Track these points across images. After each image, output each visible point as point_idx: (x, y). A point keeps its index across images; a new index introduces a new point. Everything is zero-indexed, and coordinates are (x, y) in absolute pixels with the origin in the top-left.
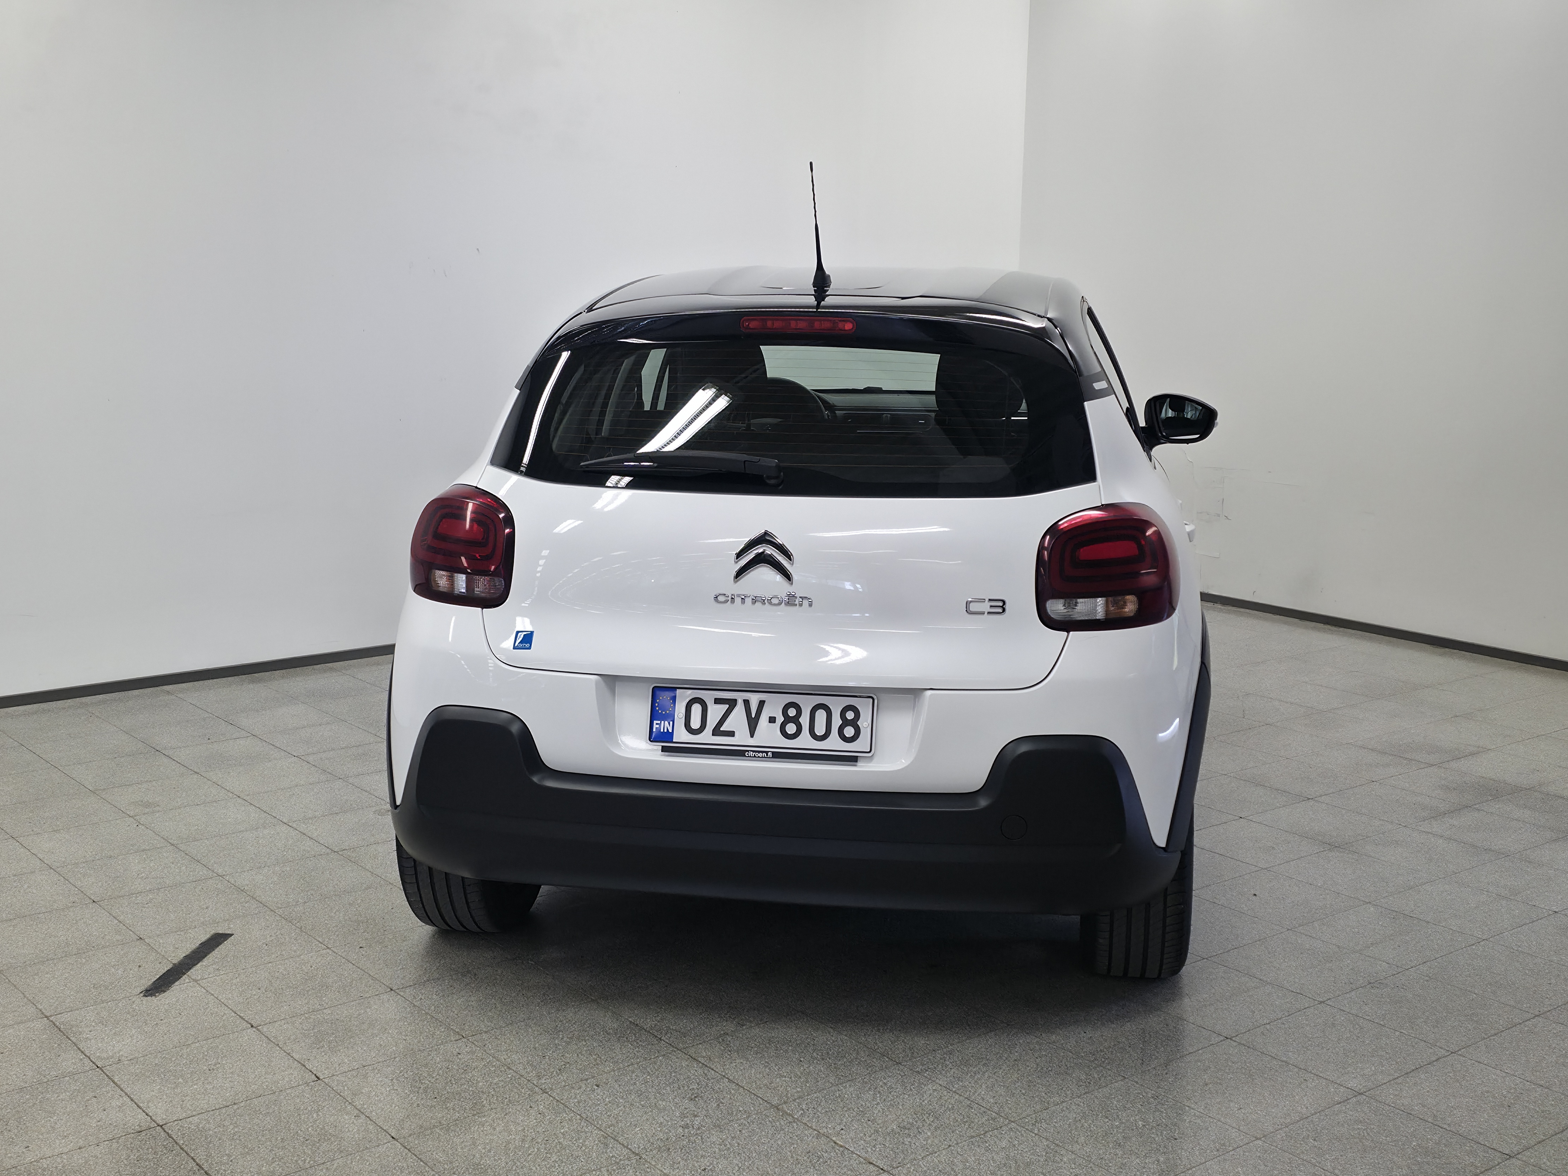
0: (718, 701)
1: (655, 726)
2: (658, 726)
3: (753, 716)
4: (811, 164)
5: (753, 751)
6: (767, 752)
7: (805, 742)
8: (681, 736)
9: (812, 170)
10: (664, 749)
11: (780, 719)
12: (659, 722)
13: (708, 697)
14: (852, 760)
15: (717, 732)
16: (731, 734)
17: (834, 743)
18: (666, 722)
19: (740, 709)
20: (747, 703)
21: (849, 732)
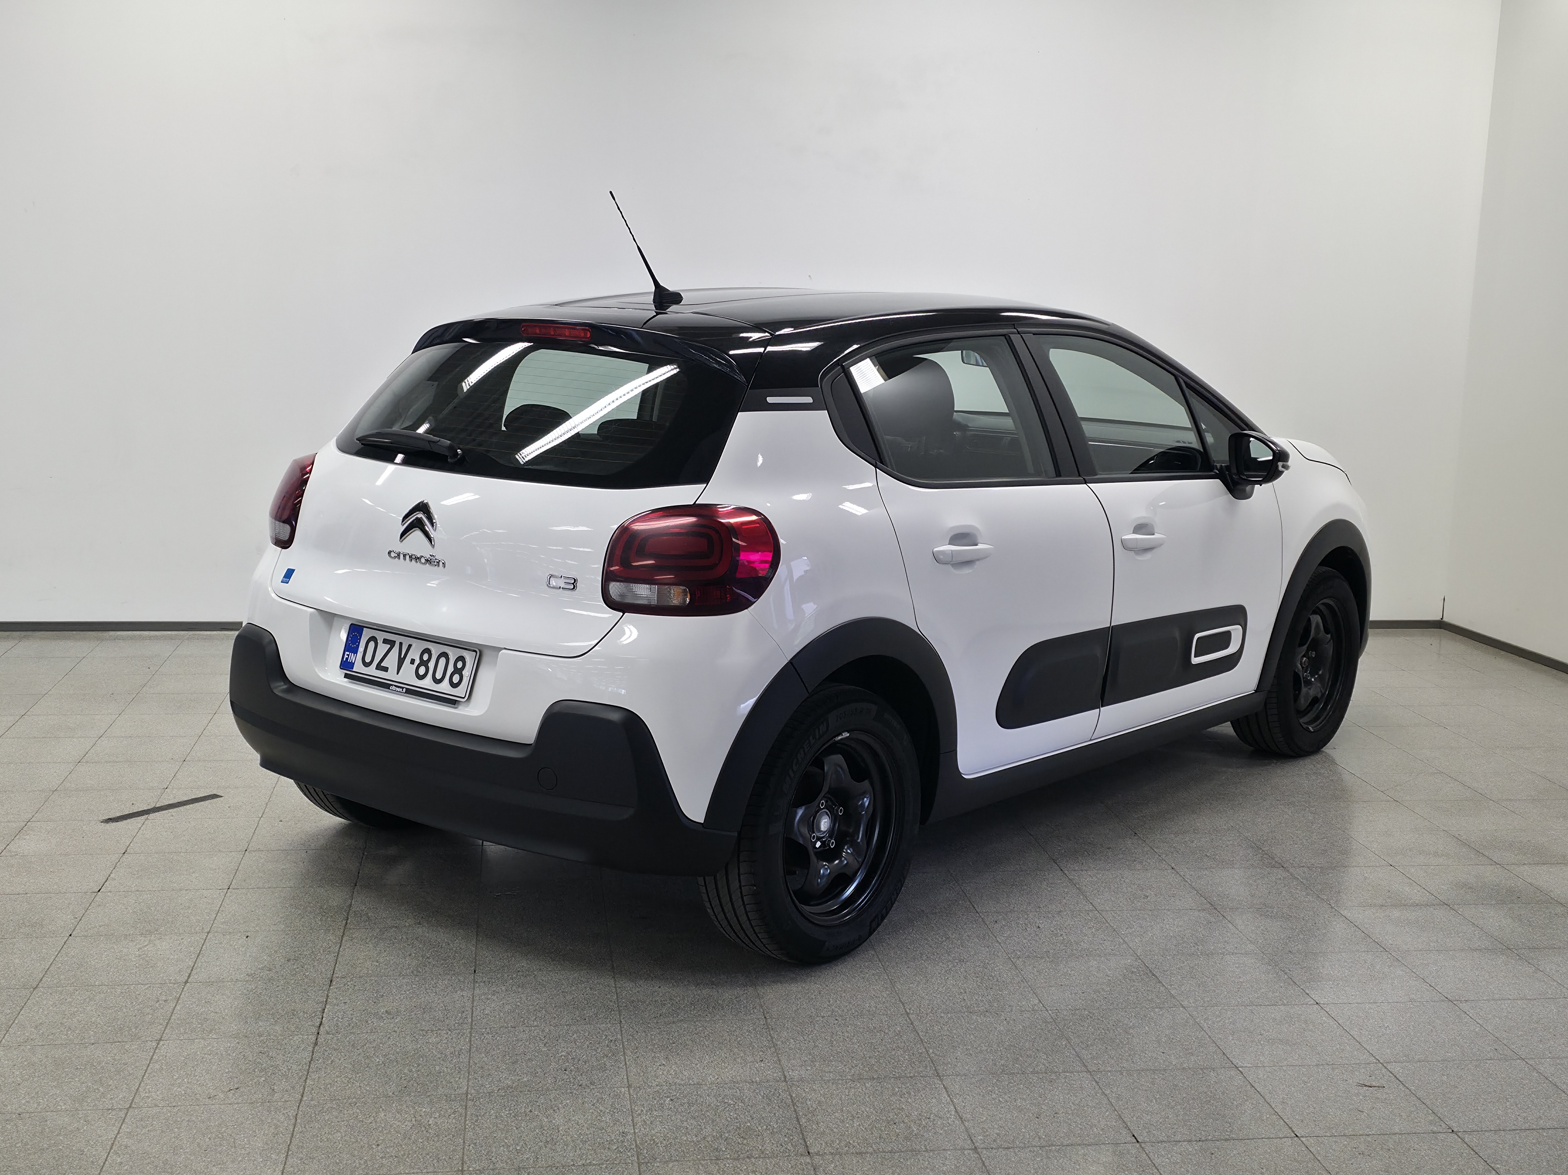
0: (385, 641)
1: (346, 656)
2: (347, 657)
3: (402, 657)
4: (611, 192)
5: (396, 686)
6: (403, 688)
7: (427, 683)
8: (358, 667)
9: (614, 199)
10: (346, 676)
11: (417, 662)
12: (348, 653)
13: (380, 636)
14: (452, 702)
15: (379, 667)
16: (386, 669)
17: (444, 687)
18: (353, 654)
19: (395, 651)
20: (401, 644)
21: (456, 678)
